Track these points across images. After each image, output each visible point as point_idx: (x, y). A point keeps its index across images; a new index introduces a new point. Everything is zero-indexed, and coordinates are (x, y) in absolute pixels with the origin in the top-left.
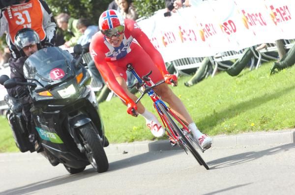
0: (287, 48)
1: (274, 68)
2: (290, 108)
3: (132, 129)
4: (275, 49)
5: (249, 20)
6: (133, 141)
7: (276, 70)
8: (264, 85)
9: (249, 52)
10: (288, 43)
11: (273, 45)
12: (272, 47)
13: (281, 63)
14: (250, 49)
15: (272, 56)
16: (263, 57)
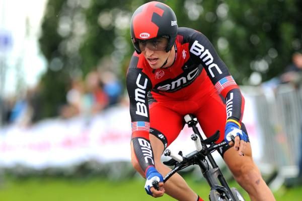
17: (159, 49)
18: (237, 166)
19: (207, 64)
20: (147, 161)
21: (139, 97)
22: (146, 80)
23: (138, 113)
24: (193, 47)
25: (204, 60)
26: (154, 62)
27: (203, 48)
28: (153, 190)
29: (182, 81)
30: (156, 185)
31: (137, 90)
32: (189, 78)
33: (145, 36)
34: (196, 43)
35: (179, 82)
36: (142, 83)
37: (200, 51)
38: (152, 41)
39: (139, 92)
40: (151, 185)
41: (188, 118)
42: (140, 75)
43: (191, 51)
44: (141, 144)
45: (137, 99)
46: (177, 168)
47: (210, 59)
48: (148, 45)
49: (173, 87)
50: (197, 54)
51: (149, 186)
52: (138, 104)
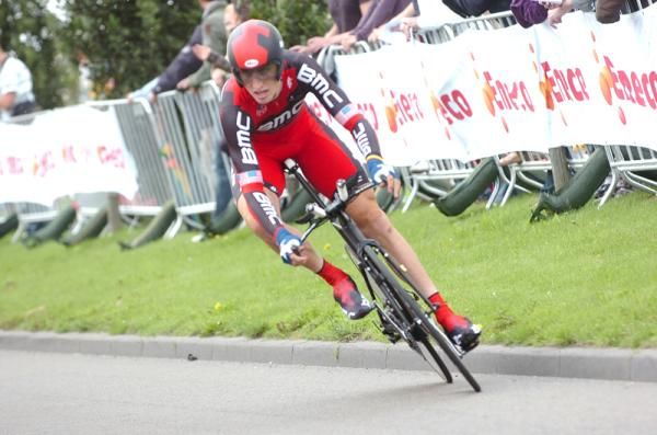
0: (574, 166)
1: (540, 209)
3: (213, 308)
4: (547, 165)
5: (499, 97)
7: (544, 213)
9: (490, 165)
11: (543, 157)
13: (555, 200)
14: (492, 162)
17: (268, 79)
18: (361, 214)
19: (321, 92)
20: (274, 222)
21: (244, 142)
22: (248, 119)
23: (245, 161)
24: (301, 72)
25: (317, 88)
26: (263, 95)
27: (313, 72)
28: (294, 256)
29: (286, 116)
30: (296, 251)
31: (239, 133)
32: (294, 111)
33: (252, 63)
34: (304, 67)
35: (282, 117)
36: (244, 123)
37: (311, 77)
38: (260, 69)
39: (242, 135)
40: (290, 252)
41: (290, 163)
42: (240, 114)
43: (299, 77)
44: (259, 200)
45: (241, 144)
46: (314, 225)
47: (324, 86)
48: (254, 75)
49: (276, 125)
50: (307, 81)
51: (287, 254)
52: (243, 150)
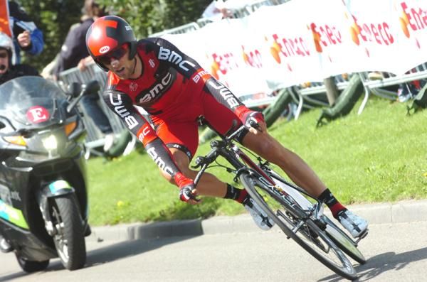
0: (340, 88)
1: (322, 118)
2: (343, 176)
3: (117, 206)
4: (323, 89)
6: (117, 222)
7: (324, 120)
8: (307, 142)
9: (286, 94)
10: (341, 81)
11: (320, 84)
12: (318, 87)
13: (331, 111)
14: (287, 90)
15: (318, 100)
16: (305, 102)
